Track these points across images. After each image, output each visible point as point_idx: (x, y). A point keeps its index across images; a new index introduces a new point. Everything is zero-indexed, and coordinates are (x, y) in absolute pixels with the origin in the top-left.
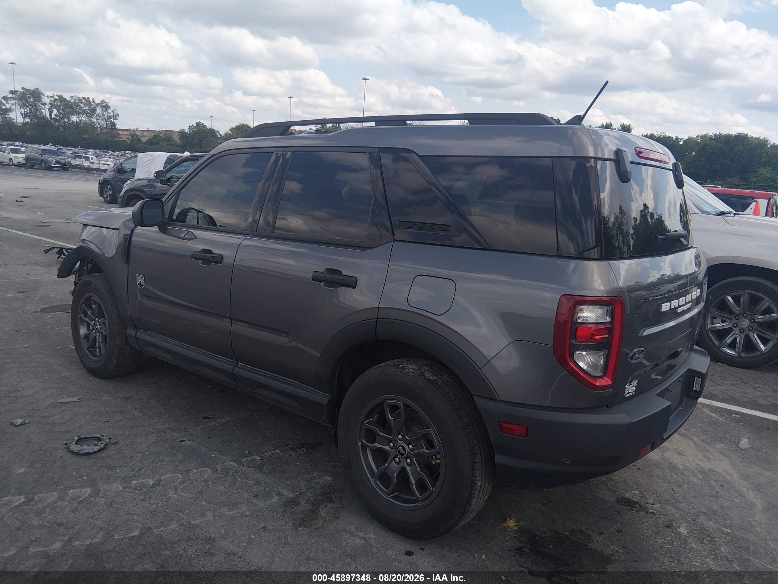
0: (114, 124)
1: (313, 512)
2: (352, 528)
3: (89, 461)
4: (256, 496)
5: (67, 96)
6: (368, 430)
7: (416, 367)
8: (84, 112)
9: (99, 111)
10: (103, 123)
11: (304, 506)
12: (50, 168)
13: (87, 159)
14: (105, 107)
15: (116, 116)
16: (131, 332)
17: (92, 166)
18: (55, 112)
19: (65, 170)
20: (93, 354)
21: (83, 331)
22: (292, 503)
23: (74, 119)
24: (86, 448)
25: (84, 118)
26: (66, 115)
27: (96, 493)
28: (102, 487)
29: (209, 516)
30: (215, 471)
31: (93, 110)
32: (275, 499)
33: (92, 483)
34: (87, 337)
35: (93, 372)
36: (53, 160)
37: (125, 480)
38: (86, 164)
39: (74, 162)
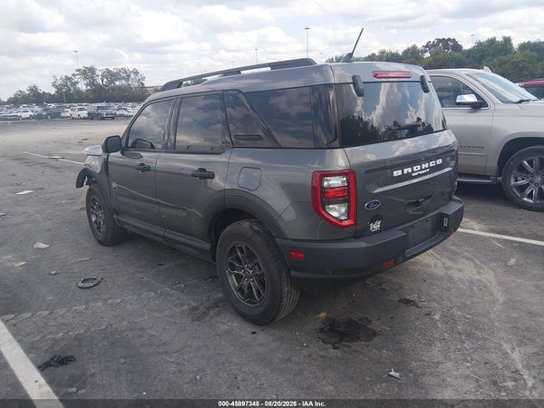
0: (143, 84)
1: (205, 313)
2: (225, 321)
3: (88, 291)
4: (175, 306)
5: (111, 69)
6: (230, 263)
7: (249, 223)
8: (123, 78)
9: (132, 76)
10: (136, 84)
11: (202, 310)
12: (103, 119)
13: (126, 109)
14: (136, 73)
15: (143, 78)
16: (115, 216)
17: (130, 114)
18: (105, 80)
19: (113, 118)
20: (100, 231)
21: (94, 219)
22: (195, 308)
23: (117, 83)
24: (87, 285)
25: (124, 82)
26: (112, 82)
27: (87, 308)
28: (92, 304)
29: (146, 317)
30: (156, 293)
31: (129, 76)
32: (186, 307)
33: (87, 303)
34: (96, 222)
35: (101, 243)
36: (104, 113)
37: (105, 300)
38: (126, 113)
39: (118, 113)
